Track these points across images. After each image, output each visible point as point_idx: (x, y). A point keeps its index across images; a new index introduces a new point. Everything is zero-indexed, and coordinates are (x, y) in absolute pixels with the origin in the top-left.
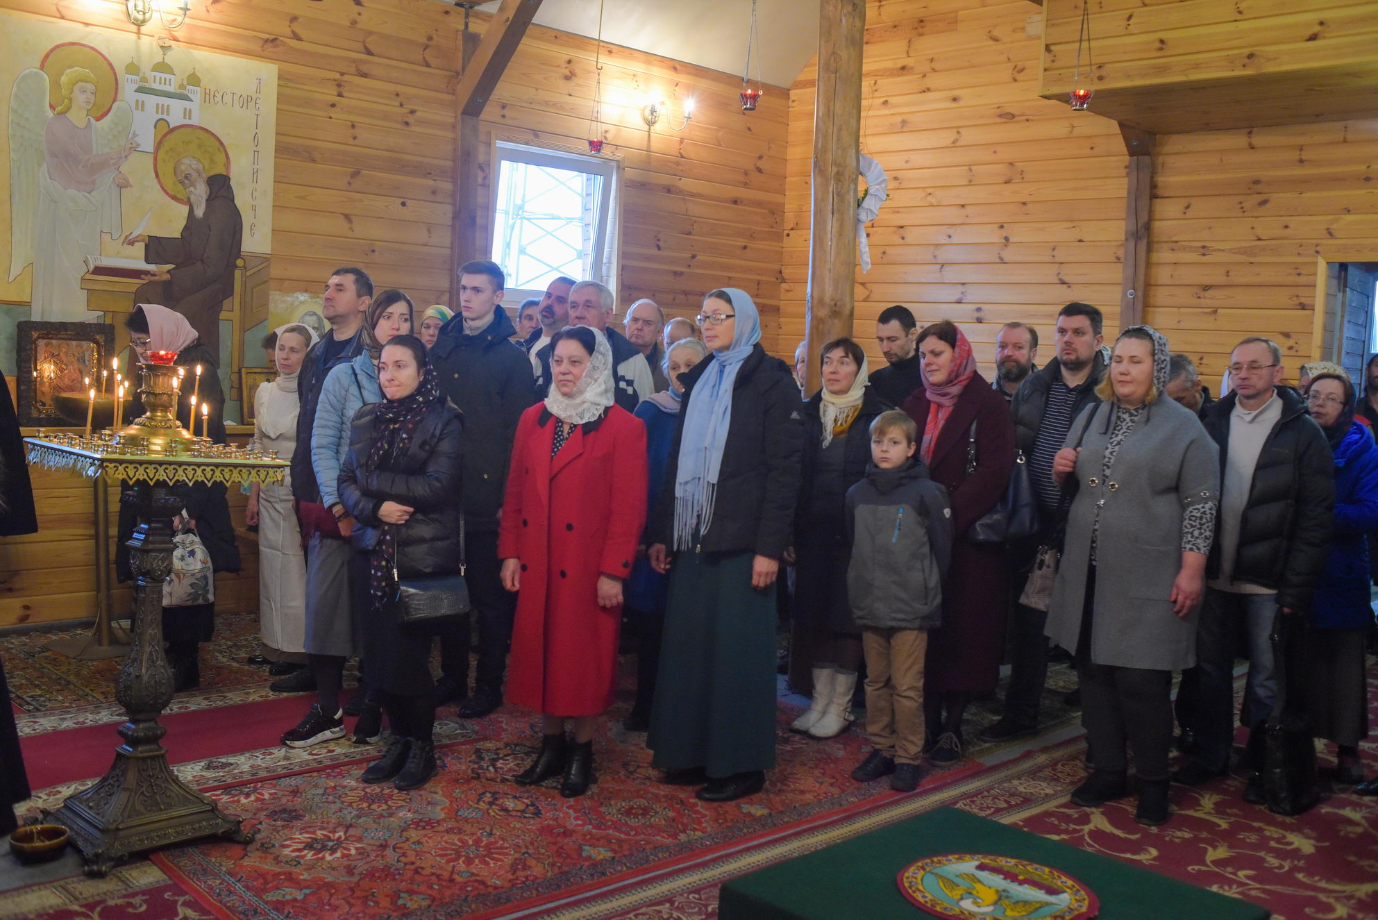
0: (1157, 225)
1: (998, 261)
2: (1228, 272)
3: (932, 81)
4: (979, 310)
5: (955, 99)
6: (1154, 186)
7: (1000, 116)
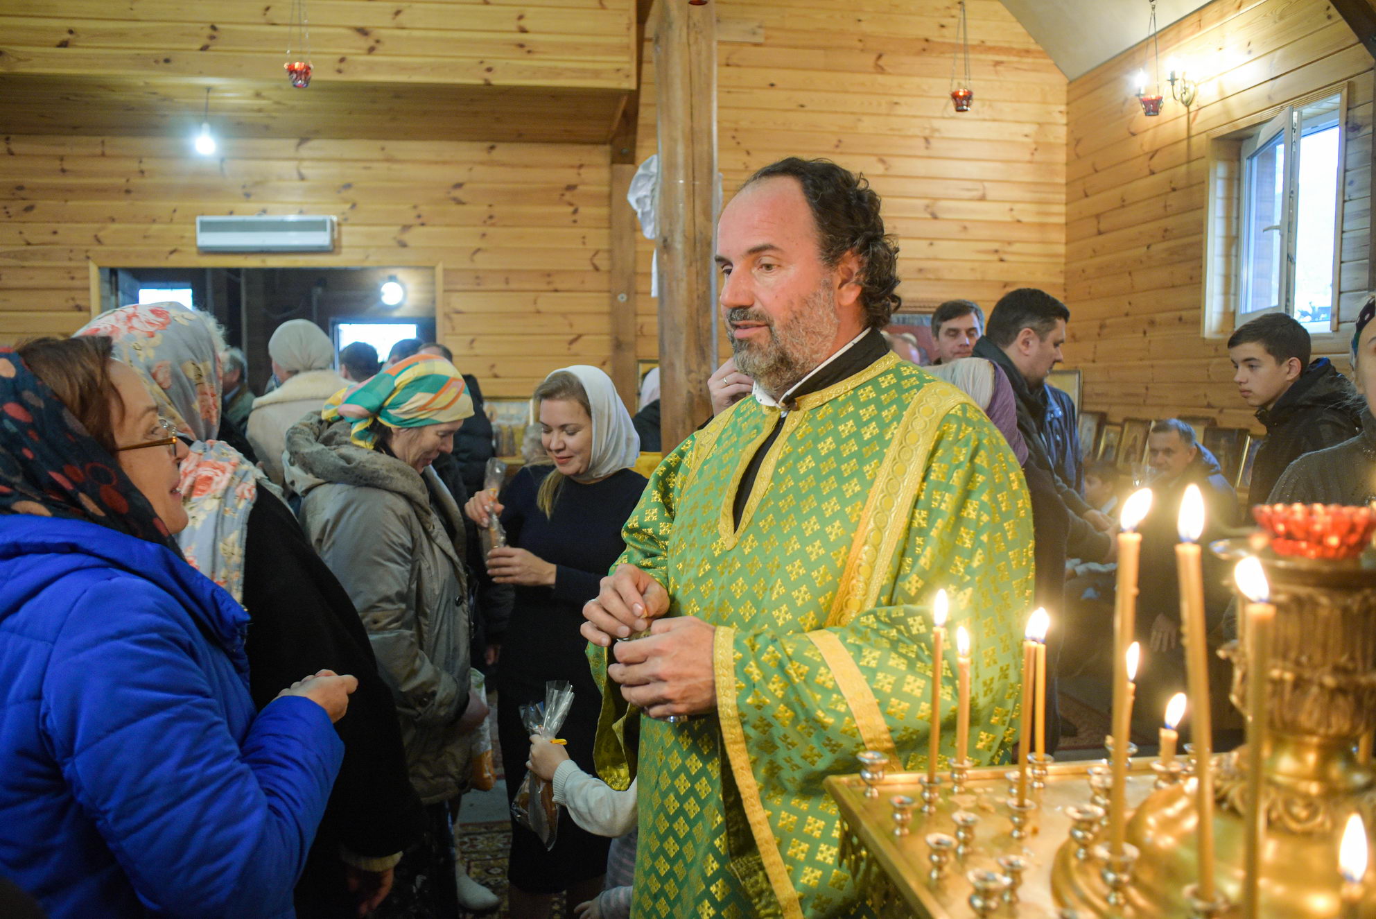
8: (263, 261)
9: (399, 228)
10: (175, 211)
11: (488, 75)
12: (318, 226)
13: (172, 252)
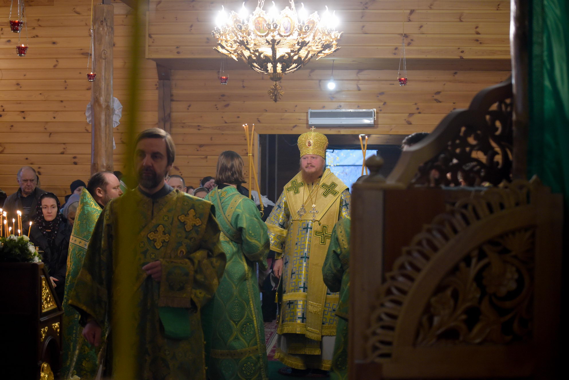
0: (174, 115)
1: (85, 131)
2: (211, 138)
3: (39, 32)
4: (75, 158)
5: (54, 43)
6: (172, 95)
7: (83, 54)
8: (339, 131)
9: (407, 115)
10: (296, 106)
11: (462, 54)
12: (368, 115)
13: (294, 127)
